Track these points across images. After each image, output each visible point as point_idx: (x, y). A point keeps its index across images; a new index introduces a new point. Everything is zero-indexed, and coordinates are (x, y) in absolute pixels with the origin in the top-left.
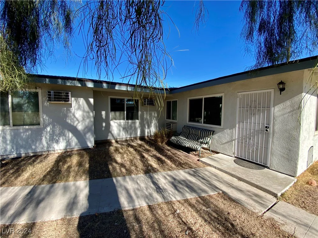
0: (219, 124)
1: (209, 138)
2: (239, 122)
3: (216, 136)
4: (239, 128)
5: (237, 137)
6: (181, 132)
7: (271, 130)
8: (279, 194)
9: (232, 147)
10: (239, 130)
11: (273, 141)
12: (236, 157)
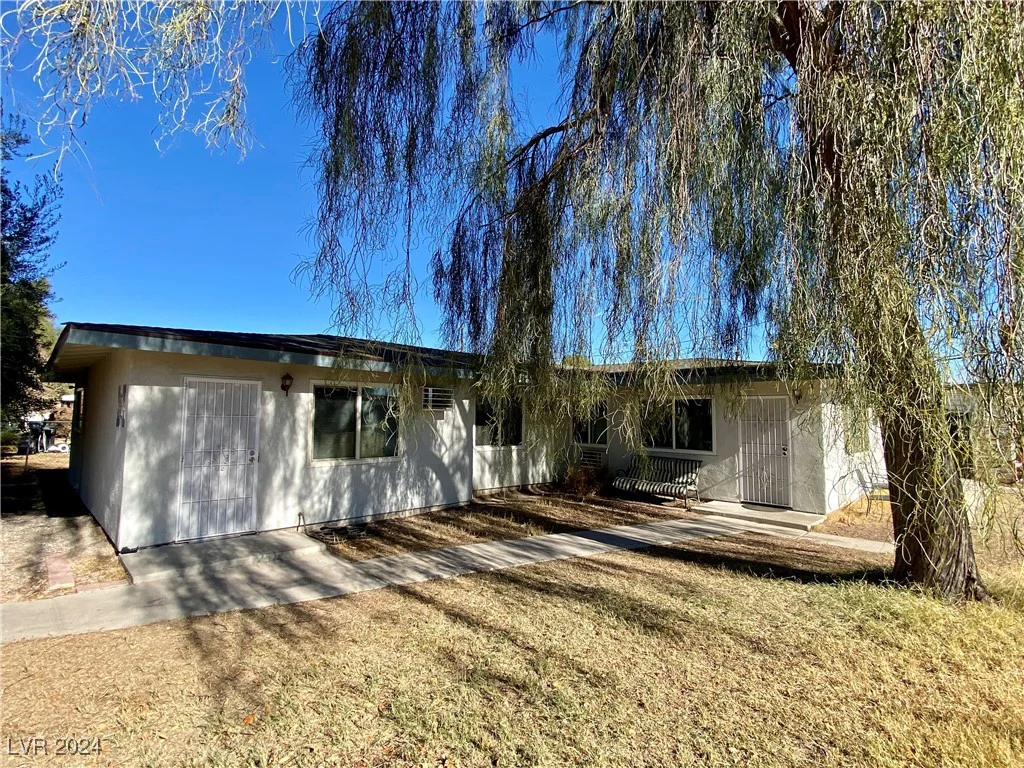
0: (709, 447)
1: (694, 475)
2: (744, 443)
3: (704, 471)
4: (744, 453)
5: (741, 469)
6: (629, 470)
7: (790, 453)
8: (809, 527)
9: (735, 487)
10: (744, 457)
11: (793, 470)
12: (742, 502)
